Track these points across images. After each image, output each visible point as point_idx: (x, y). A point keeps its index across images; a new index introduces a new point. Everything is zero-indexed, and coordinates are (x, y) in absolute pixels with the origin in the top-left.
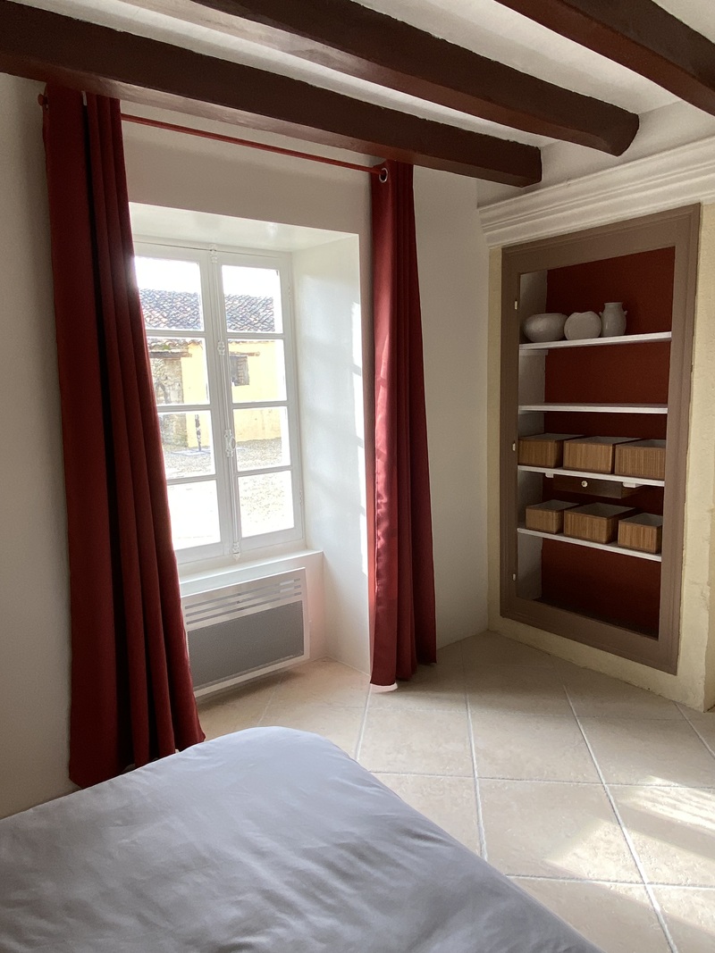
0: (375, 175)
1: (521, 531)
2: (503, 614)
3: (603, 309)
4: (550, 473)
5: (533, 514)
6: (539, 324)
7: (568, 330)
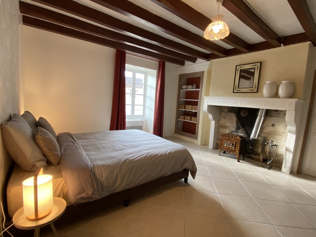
0: (160, 62)
1: (179, 119)
2: (175, 133)
3: (193, 85)
4: (183, 110)
5: (181, 117)
6: (184, 87)
7: (188, 88)
